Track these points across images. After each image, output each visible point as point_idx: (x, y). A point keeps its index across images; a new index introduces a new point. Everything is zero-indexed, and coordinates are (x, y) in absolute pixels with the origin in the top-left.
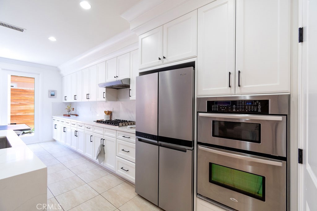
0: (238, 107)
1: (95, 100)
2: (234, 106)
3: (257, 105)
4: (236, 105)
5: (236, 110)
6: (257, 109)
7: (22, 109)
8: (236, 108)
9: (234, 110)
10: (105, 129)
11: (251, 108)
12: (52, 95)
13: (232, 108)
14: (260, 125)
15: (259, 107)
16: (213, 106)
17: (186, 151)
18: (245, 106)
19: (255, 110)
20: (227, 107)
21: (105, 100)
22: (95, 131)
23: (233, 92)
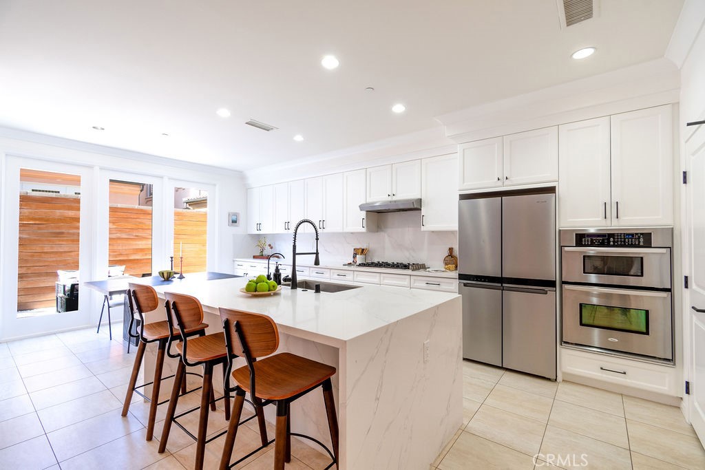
0: (616, 240)
1: (341, 231)
2: (612, 239)
3: (639, 238)
4: (614, 238)
5: (614, 243)
6: (639, 242)
7: (141, 247)
8: (614, 242)
9: (612, 243)
10: (382, 275)
11: (632, 241)
12: (234, 222)
13: (609, 242)
14: (642, 258)
15: (642, 240)
16: (583, 239)
17: (546, 293)
18: (625, 239)
19: (637, 243)
20: (603, 240)
21: (364, 230)
22: (358, 278)
23: (609, 223)
